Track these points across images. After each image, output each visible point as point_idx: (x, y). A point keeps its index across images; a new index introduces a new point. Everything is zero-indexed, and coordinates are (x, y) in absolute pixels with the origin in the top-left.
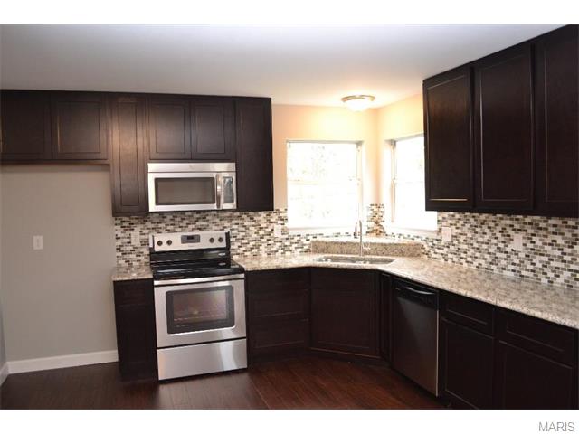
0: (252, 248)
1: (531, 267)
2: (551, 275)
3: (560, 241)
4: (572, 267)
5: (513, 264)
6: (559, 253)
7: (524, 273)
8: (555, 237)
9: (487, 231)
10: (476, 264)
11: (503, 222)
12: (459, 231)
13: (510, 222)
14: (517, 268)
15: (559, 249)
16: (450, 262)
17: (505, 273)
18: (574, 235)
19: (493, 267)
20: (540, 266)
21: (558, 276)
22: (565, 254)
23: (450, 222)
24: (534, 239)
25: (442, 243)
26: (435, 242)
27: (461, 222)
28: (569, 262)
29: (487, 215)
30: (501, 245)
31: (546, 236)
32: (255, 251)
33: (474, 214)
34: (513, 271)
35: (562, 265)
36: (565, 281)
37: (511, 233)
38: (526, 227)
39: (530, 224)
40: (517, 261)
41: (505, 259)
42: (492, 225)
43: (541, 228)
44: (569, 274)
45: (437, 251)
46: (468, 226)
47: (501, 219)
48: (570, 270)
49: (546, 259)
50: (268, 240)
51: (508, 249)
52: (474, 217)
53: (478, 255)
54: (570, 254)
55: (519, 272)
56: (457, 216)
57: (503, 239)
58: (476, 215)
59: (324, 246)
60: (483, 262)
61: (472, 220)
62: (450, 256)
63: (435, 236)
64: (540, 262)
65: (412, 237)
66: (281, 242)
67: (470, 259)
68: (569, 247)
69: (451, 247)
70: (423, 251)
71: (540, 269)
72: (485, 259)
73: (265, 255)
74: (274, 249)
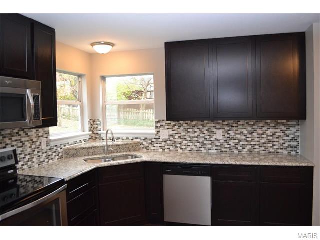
0: (28, 162)
1: (229, 146)
2: (240, 148)
3: (245, 132)
4: (252, 143)
5: (217, 146)
6: (245, 138)
7: (223, 150)
8: (243, 131)
9: (198, 131)
10: (189, 149)
11: (208, 125)
12: (175, 132)
13: (214, 125)
14: (220, 148)
15: (245, 136)
16: (167, 151)
17: (210, 151)
18: (252, 129)
19: (201, 149)
20: (234, 145)
21: (245, 149)
22: (248, 138)
23: (168, 127)
24: (230, 132)
25: (160, 140)
26: (154, 140)
27: (177, 127)
28: (250, 141)
29: (196, 122)
30: (207, 137)
31: (237, 131)
32: (30, 163)
33: (187, 122)
34: (216, 150)
35: (247, 143)
36: (248, 150)
37: (214, 130)
38: (224, 127)
39: (227, 125)
40: (218, 144)
41: (210, 144)
42: (201, 127)
43: (234, 127)
44: (251, 147)
45: (155, 145)
46: (182, 129)
47: (207, 123)
48: (251, 145)
49: (237, 141)
50: (39, 152)
51: (213, 139)
52: (186, 124)
53: (191, 144)
54: (251, 138)
55: (220, 150)
56: (173, 123)
57: (209, 134)
58: (189, 122)
59: (74, 152)
60: (194, 148)
61: (185, 125)
62: (167, 147)
63: (155, 137)
64: (234, 143)
65: (131, 138)
66: (46, 153)
67: (183, 147)
68: (250, 134)
69: (168, 142)
70: (143, 146)
71: (234, 146)
72: (196, 146)
73: (37, 166)
74: (42, 160)
